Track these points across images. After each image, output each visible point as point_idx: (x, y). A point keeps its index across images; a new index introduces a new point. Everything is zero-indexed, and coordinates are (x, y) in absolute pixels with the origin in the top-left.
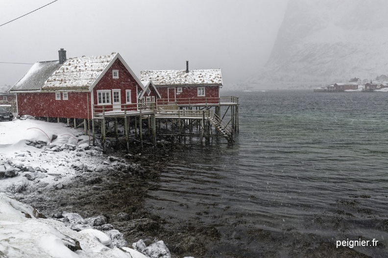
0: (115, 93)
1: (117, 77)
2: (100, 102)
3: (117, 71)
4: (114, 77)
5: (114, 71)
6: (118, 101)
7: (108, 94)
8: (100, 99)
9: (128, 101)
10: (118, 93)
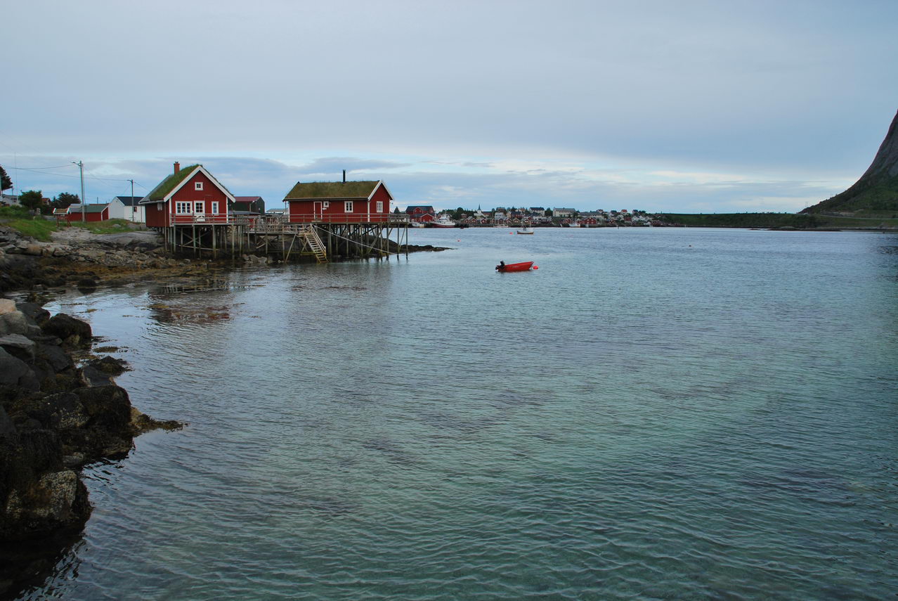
0: (197, 204)
1: (201, 189)
2: (179, 212)
3: (202, 184)
4: (196, 189)
5: (196, 183)
6: (201, 211)
7: (189, 205)
8: (179, 208)
9: (215, 212)
10: (201, 204)
